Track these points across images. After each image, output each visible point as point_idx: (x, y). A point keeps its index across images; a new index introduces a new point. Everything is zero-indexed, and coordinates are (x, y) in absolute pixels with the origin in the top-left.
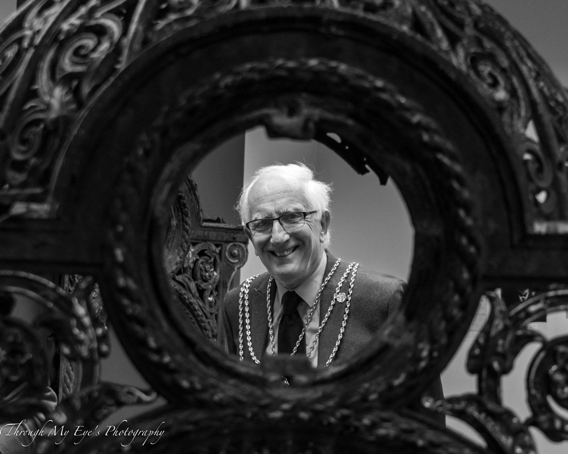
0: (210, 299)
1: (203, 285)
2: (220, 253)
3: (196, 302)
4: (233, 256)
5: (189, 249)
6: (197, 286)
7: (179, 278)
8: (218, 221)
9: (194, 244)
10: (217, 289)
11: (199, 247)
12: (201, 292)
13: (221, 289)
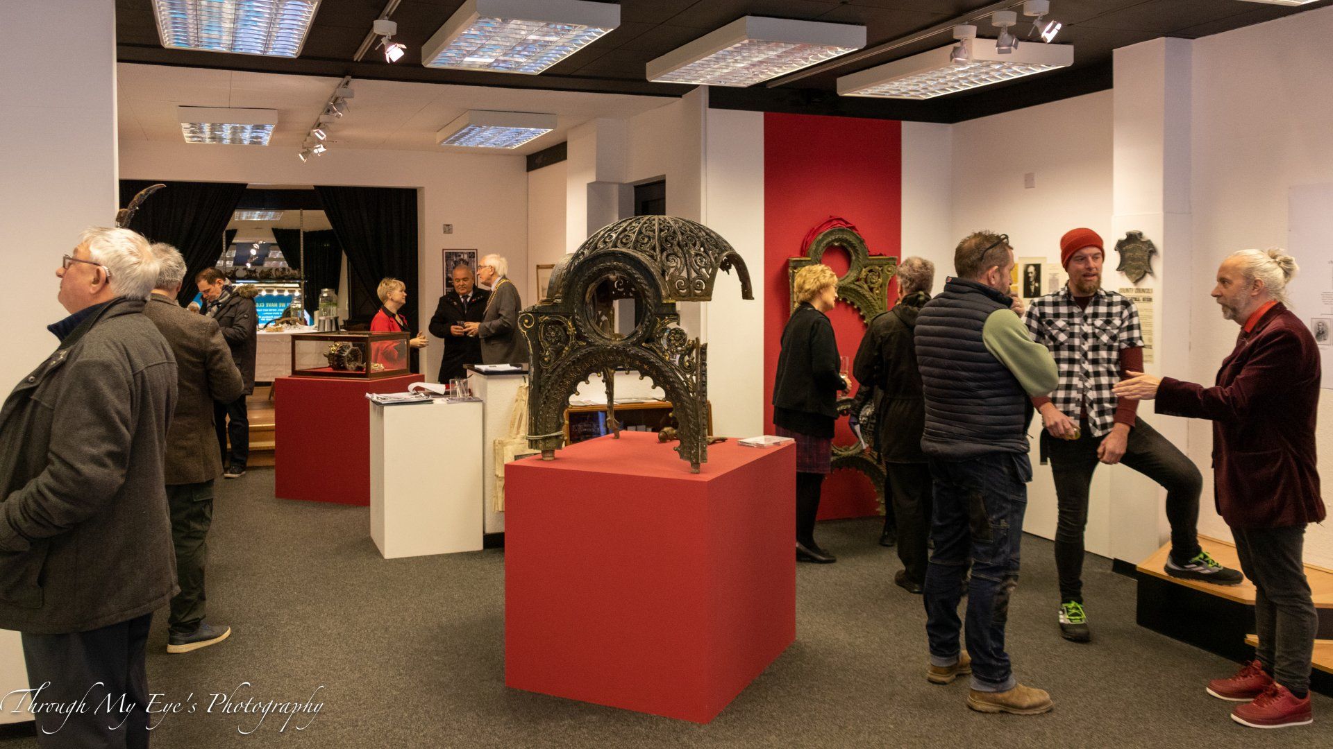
0: (877, 292)
1: (872, 286)
2: (882, 270)
3: (868, 294)
4: (889, 271)
5: (862, 270)
6: (869, 286)
7: (857, 283)
8: (881, 255)
9: (865, 267)
10: (881, 286)
11: (868, 268)
12: (871, 289)
13: (883, 286)
